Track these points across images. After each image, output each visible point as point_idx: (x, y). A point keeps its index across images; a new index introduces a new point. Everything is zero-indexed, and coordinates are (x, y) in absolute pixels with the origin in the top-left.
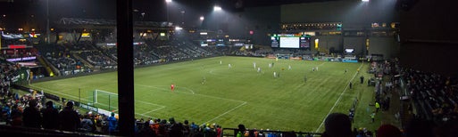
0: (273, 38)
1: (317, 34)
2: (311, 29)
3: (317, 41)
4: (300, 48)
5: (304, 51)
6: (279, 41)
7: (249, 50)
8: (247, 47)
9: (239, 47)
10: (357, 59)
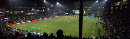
0: (73, 11)
1: (84, 10)
8: (66, 14)
9: (64, 14)
10: (95, 16)
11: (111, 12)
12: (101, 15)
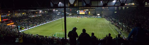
0: (77, 11)
1: (89, 10)
2: (87, 9)
3: (89, 12)
4: (85, 14)
5: (86, 15)
6: (79, 12)
7: (71, 15)
8: (70, 14)
9: (69, 14)
10: (101, 17)
11: (115, 12)
12: (106, 15)
